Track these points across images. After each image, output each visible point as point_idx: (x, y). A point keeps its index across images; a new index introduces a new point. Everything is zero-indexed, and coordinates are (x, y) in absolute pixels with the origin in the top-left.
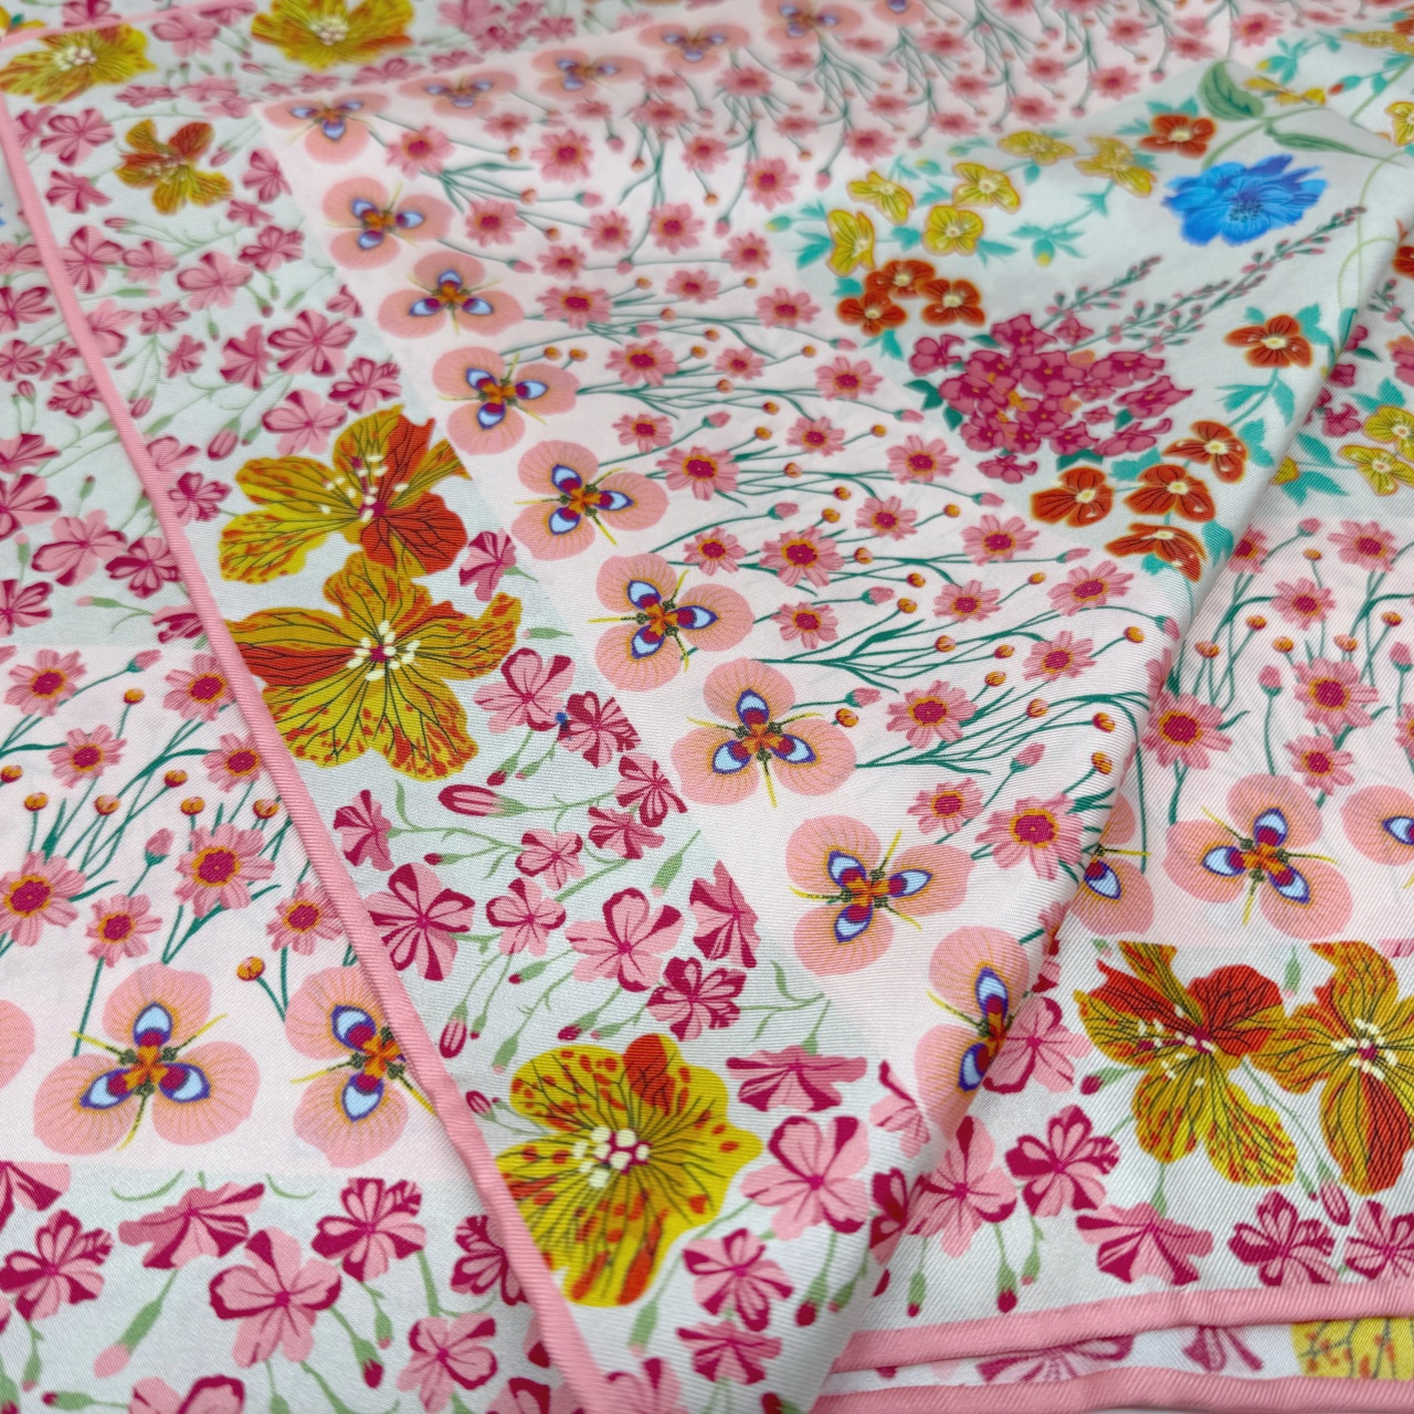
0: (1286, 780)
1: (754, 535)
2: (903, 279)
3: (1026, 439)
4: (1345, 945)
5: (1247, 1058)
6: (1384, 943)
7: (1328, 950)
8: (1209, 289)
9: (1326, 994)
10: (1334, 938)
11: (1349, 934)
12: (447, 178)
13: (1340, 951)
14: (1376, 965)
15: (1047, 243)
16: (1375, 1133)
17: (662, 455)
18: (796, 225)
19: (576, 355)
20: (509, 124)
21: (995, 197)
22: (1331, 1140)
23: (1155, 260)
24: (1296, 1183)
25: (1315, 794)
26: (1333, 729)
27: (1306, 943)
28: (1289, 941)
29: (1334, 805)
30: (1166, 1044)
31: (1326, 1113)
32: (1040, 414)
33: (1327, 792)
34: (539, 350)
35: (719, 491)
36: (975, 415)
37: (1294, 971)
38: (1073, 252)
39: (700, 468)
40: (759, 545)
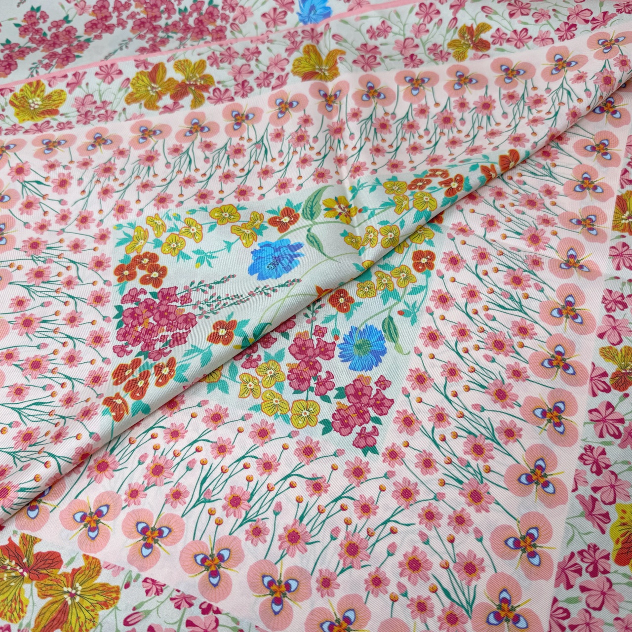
0: (120, 496)
1: (26, 354)
2: (146, 261)
3: (136, 341)
4: (93, 558)
5: (34, 582)
6: (105, 562)
7: (86, 557)
8: (237, 296)
9: (75, 571)
10: (92, 555)
11: (97, 555)
12: (24, 184)
13: (90, 560)
14: (98, 568)
15: (204, 258)
16: (53, 620)
17: (18, 315)
18: (124, 229)
19: (19, 268)
20: (52, 166)
21: (194, 235)
22: (39, 616)
23: (234, 276)
24: (18, 625)
25: (124, 504)
26: (148, 484)
27: (82, 553)
28: (79, 550)
29: (127, 510)
30: (11, 569)
31: (44, 608)
32: (150, 331)
33: (128, 505)
34: (8, 263)
35: (27, 334)
36: (127, 325)
37: (72, 560)
38: (210, 264)
39: (27, 323)
40: (25, 358)
